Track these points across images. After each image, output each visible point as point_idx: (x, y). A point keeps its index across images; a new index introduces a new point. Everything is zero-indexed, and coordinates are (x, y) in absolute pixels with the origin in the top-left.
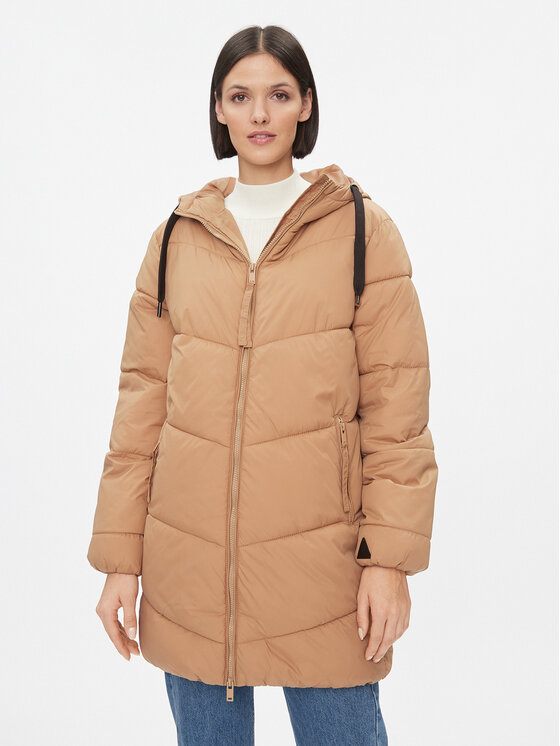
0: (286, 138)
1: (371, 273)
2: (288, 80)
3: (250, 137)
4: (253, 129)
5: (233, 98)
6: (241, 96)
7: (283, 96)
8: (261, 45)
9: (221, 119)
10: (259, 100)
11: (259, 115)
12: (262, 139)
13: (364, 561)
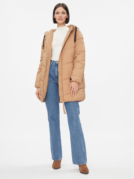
0: (64, 20)
1: (77, 38)
2: (65, 11)
3: (59, 19)
4: (59, 18)
5: (56, 14)
6: (57, 13)
7: (64, 13)
8: (61, 6)
9: (55, 17)
10: (60, 13)
11: (60, 16)
12: (61, 20)
13: (71, 81)
